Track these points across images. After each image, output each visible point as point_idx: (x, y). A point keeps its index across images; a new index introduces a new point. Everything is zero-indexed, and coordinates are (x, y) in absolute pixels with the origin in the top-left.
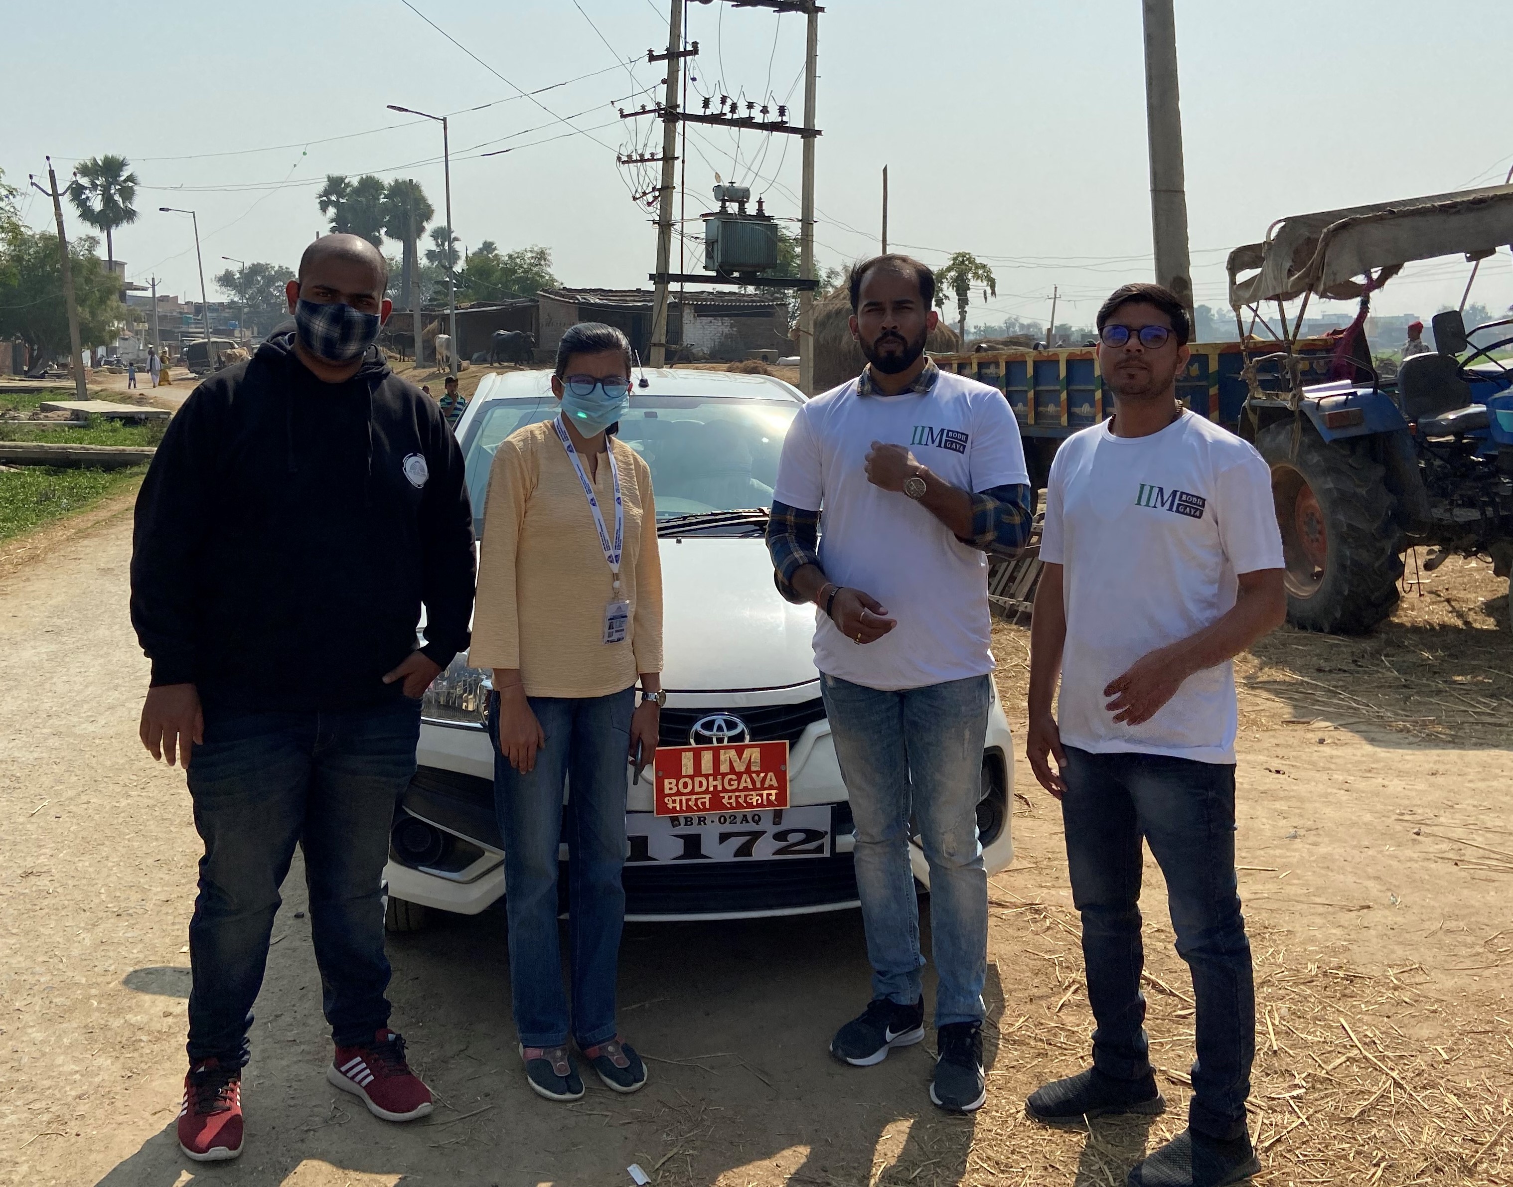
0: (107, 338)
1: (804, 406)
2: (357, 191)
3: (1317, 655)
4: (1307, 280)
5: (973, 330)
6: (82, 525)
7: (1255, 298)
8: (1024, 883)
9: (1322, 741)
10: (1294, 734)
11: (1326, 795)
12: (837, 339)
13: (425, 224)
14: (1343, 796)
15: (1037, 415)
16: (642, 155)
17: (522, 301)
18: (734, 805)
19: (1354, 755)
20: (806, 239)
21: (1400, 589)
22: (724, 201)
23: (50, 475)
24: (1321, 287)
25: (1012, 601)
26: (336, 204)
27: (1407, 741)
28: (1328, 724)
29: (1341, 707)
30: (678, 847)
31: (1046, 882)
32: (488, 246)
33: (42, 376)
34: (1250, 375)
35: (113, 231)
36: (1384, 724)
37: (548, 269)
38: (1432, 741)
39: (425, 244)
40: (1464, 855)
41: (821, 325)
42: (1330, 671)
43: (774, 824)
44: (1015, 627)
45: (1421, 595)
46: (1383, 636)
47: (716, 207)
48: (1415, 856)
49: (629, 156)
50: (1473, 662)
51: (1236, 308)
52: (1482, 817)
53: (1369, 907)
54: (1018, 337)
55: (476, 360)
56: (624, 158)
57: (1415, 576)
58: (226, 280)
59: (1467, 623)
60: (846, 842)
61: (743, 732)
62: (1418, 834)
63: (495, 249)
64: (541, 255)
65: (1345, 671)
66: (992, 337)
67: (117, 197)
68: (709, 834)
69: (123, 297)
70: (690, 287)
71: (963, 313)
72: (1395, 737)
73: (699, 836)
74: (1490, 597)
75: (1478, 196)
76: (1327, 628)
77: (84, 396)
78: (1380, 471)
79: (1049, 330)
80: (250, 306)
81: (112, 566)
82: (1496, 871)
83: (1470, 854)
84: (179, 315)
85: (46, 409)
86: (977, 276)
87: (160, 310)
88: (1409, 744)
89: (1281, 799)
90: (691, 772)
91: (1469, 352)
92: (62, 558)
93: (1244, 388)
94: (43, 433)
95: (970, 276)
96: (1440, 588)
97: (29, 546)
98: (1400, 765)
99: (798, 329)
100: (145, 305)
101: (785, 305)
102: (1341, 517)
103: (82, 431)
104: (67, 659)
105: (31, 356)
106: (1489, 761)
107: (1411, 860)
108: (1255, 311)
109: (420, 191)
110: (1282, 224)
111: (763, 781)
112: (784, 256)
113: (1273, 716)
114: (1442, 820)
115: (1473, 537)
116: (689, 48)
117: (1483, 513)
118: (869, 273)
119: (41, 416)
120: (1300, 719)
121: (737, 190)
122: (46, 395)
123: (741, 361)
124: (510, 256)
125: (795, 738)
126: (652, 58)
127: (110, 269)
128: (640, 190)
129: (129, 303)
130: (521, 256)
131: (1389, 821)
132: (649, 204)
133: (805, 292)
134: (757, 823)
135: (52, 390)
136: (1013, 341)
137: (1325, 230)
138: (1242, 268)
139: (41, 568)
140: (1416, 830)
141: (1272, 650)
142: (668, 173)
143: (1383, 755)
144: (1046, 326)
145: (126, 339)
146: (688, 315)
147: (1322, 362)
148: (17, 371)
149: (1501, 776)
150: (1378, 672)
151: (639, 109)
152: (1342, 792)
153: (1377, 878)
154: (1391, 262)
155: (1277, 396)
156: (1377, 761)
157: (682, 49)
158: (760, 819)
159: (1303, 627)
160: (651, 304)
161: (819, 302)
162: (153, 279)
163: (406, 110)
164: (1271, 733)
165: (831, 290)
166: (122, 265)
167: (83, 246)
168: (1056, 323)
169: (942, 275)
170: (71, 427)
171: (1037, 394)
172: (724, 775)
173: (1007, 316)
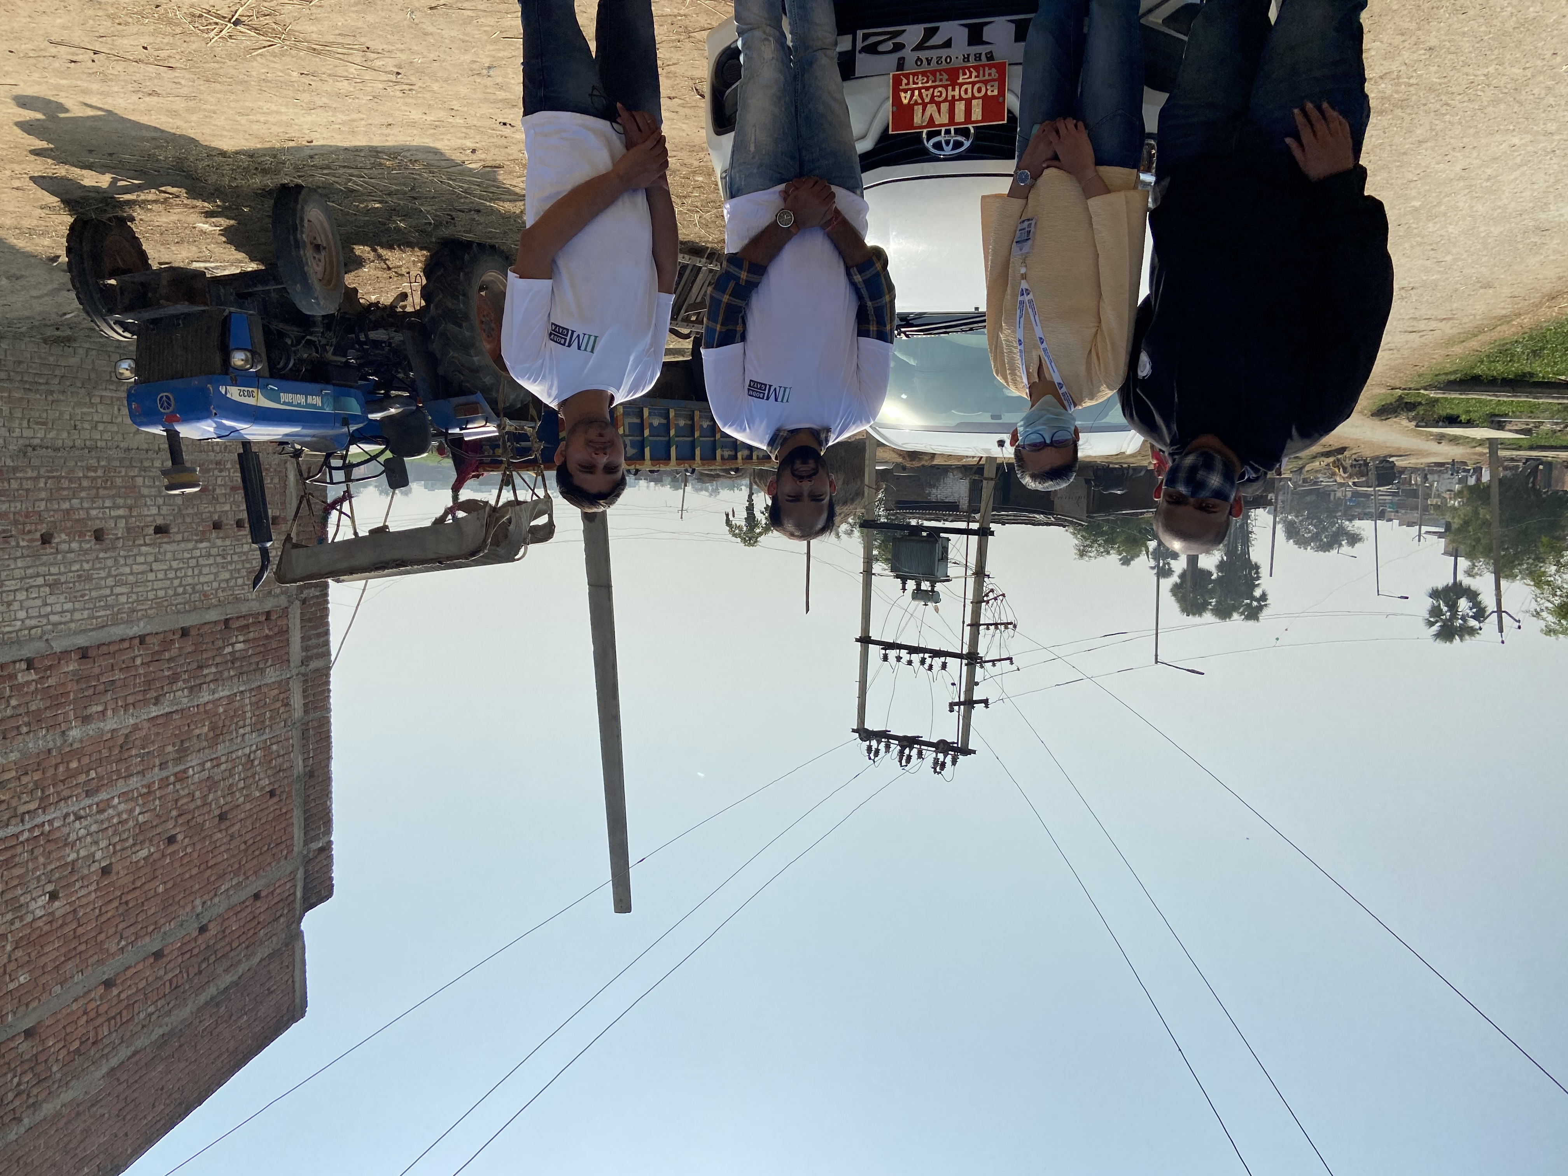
0: (1466, 493)
1: (872, 422)
2: (1235, 609)
3: (481, 224)
4: (498, 515)
5: (743, 487)
6: (1505, 327)
7: (536, 503)
8: (699, 18)
9: (474, 151)
10: (494, 157)
11: (468, 105)
12: (846, 482)
13: (1178, 581)
14: (456, 105)
15: (692, 418)
16: (997, 628)
17: (1100, 517)
18: (938, 74)
19: (449, 140)
20: (869, 561)
21: (424, 278)
22: (933, 591)
23: (1529, 373)
24: (487, 509)
25: (711, 266)
26: (1253, 598)
27: (411, 153)
28: (470, 166)
29: (460, 181)
30: (988, 33)
31: (681, 20)
32: (1126, 562)
33: (1527, 460)
34: (536, 445)
35: (1451, 581)
36: (428, 167)
37: (1077, 542)
38: (394, 153)
39: (1179, 565)
40: (363, 56)
41: (859, 494)
42: (470, 210)
43: (904, 58)
44: (709, 245)
45: (408, 273)
46: (434, 240)
47: (939, 587)
48: (399, 54)
49: (1006, 628)
50: (367, 218)
51: (547, 496)
52: (352, 89)
53: (431, 8)
54: (710, 482)
55: (1141, 470)
56: (1010, 626)
57: (414, 288)
58: (1354, 539)
59: (375, 250)
60: (845, 43)
61: (928, 140)
62: (398, 73)
63: (1120, 560)
64: (1082, 554)
65: (460, 211)
66: (728, 482)
67: (1445, 609)
68: (961, 48)
69: (1448, 527)
70: (962, 525)
71: (750, 499)
72: (420, 156)
73: (970, 44)
74: (359, 272)
75: (381, 573)
76: (474, 245)
77: (1492, 444)
78: (441, 371)
79: (685, 485)
80: (1336, 517)
81: (1482, 291)
82: (339, 43)
83: (358, 58)
84: (1399, 510)
85: (1527, 432)
86: (740, 528)
87: (1416, 515)
88: (409, 150)
89: (501, 101)
90: (974, 102)
91: (382, 459)
92: (1527, 298)
93: (541, 435)
94: (1532, 410)
95: (745, 529)
96: (395, 279)
97: (1556, 309)
98: (415, 132)
99: (878, 490)
100: (1429, 519)
101: (887, 510)
102: (468, 334)
103: (1497, 412)
104: (1531, 205)
105: (1535, 478)
106: (350, 137)
107: (402, 51)
108: (534, 493)
109: (1181, 607)
110: (516, 557)
111: (912, 95)
112: (886, 548)
113: (511, 172)
114: (381, 86)
115: (373, 318)
116: (956, 708)
117: (366, 336)
118: (820, 526)
119: (1532, 425)
120: (491, 170)
121: (921, 599)
122: (1526, 444)
123: (923, 466)
124: (1108, 553)
125: (884, 136)
126: (986, 702)
127: (1457, 550)
128: (999, 601)
129: (1443, 521)
130: (1100, 554)
131: (420, 84)
132: (992, 591)
133: (870, 519)
134: (919, 59)
135: (1519, 448)
136: (713, 477)
137: (486, 551)
138: (545, 525)
139: (1547, 288)
140: (399, 76)
141: (515, 229)
142: (976, 613)
143: (426, 140)
144: (689, 489)
145: (1449, 491)
146: (964, 503)
147: (486, 454)
148: (1549, 465)
149: (340, 124)
150: (436, 210)
151: (998, 664)
152: (456, 108)
153: (426, 34)
154: (438, 526)
155: (516, 429)
156: (433, 135)
157: (962, 707)
158: (916, 63)
159: (493, 247)
160: (994, 513)
161: (860, 511)
162: (1419, 541)
163: (1189, 670)
164: (511, 158)
165: (850, 520)
166: (1445, 553)
167: (1479, 569)
168: (682, 491)
169: (766, 530)
170: (1506, 415)
171: (693, 435)
172: (945, 100)
173: (718, 497)
